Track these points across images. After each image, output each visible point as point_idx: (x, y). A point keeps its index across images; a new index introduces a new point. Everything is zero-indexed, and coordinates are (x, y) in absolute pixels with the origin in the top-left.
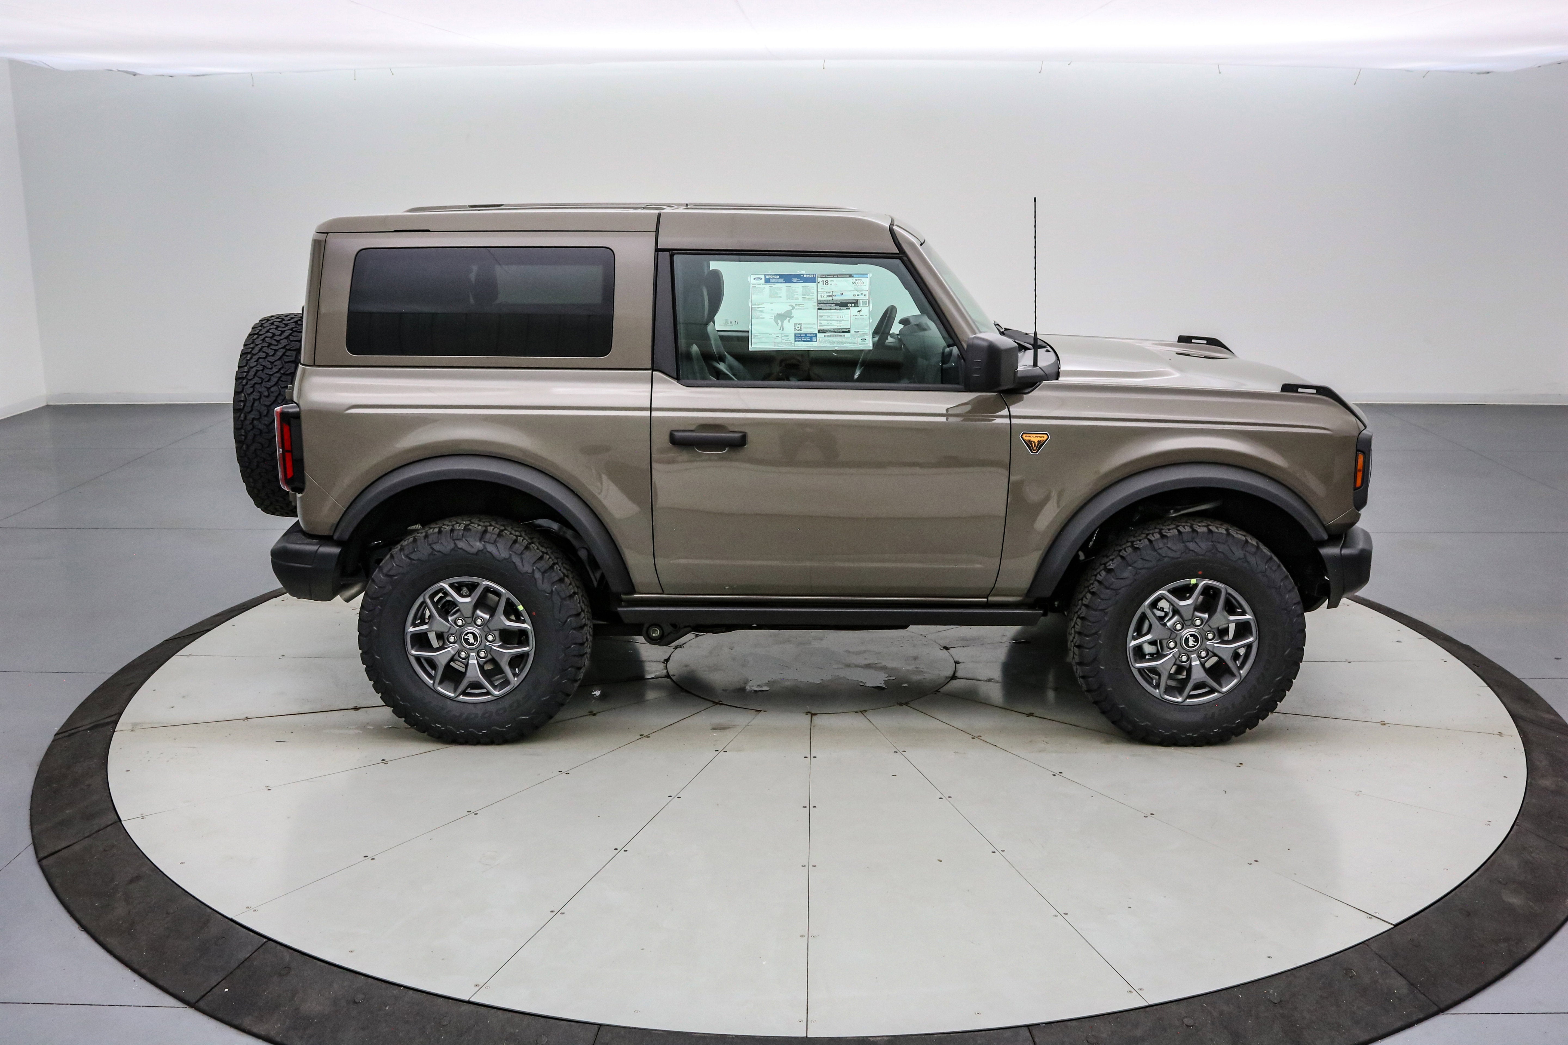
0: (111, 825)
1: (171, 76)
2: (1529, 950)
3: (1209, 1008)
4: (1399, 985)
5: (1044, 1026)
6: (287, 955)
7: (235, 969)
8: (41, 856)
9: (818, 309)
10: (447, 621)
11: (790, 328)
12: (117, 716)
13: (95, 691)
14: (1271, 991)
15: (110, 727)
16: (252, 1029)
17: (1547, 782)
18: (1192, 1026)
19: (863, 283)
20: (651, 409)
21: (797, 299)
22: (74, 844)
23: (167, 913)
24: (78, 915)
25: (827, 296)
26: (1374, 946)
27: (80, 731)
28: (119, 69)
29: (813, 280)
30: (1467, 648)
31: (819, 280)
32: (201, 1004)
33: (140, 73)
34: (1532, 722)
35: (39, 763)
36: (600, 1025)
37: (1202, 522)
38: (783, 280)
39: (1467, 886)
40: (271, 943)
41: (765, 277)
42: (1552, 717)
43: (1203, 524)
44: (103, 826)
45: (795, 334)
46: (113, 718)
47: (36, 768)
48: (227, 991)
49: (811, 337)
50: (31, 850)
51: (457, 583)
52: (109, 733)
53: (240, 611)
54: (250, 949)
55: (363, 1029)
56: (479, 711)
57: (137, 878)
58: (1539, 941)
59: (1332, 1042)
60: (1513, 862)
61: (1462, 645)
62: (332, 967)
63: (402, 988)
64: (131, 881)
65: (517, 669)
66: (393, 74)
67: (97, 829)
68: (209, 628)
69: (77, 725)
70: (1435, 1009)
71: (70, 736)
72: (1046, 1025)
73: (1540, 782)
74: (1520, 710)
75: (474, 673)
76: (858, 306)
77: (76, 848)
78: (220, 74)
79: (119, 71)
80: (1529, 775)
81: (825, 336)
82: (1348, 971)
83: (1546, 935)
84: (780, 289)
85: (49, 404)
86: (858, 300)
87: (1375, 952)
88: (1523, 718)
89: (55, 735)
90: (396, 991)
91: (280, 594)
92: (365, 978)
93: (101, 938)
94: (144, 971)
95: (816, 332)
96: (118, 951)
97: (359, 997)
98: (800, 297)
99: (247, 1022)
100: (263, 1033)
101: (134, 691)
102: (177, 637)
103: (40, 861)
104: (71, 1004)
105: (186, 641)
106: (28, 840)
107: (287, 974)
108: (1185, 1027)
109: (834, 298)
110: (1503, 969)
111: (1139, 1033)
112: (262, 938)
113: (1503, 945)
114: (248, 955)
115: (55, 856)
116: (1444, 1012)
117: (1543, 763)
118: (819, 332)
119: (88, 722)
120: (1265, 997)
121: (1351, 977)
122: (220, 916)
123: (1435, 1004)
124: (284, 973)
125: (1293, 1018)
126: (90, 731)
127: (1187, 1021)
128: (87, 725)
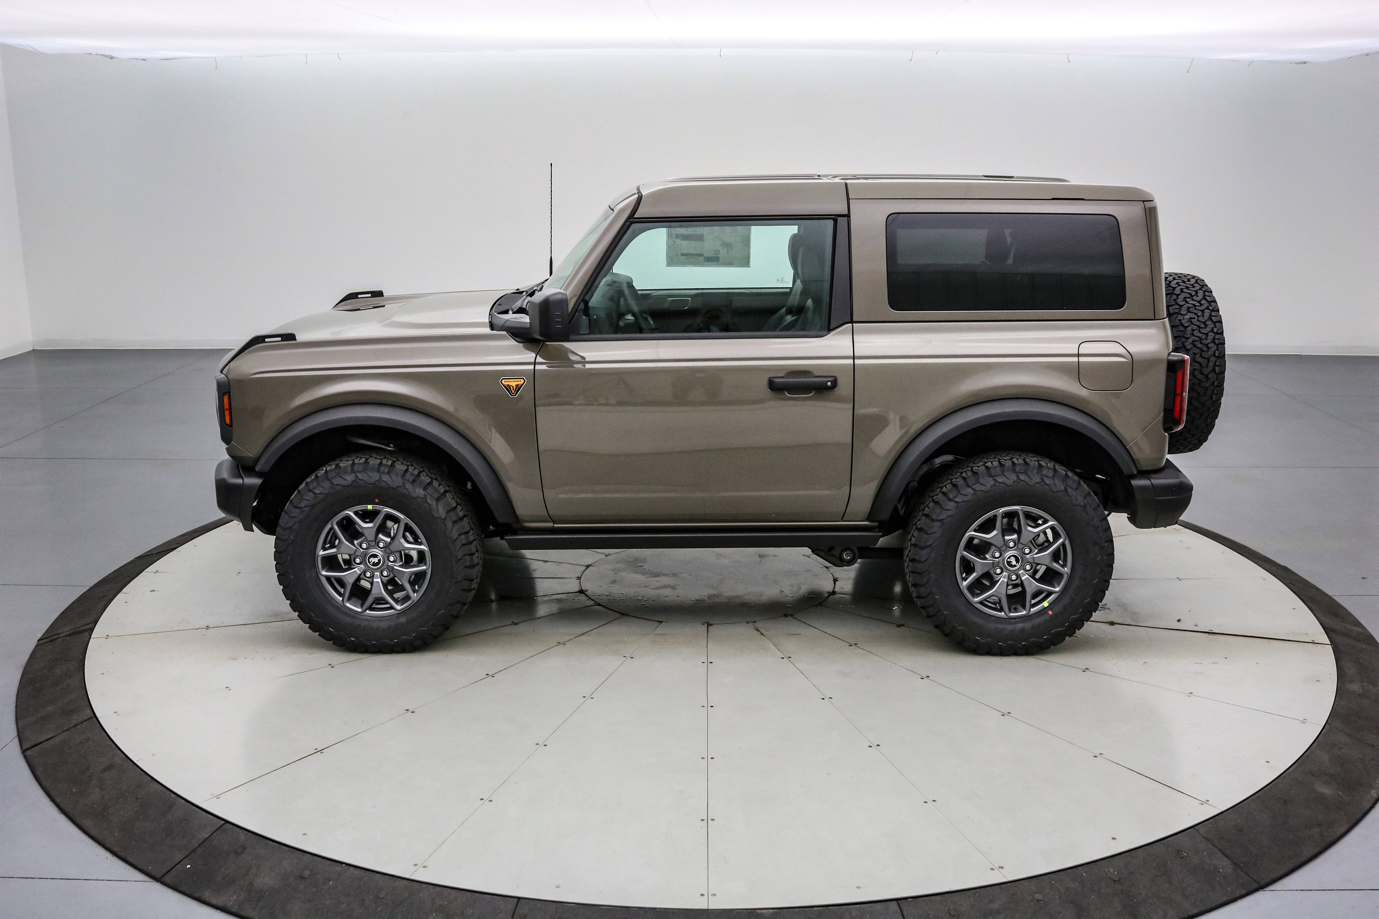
0: (87, 720)
1: (144, 60)
2: (1338, 834)
3: (1056, 885)
4: (1224, 865)
5: (912, 901)
6: (242, 837)
7: (197, 848)
8: (25, 747)
12: (93, 624)
13: (74, 602)
14: (1112, 870)
15: (87, 633)
16: (211, 901)
17: (1355, 687)
18: (1042, 901)
22: (55, 736)
23: (137, 799)
24: (58, 800)
26: (1202, 829)
27: (59, 637)
30: (1285, 569)
32: (167, 879)
33: (117, 57)
34: (1342, 633)
35: (24, 665)
36: (519, 898)
39: (1284, 777)
40: (228, 824)
42: (1359, 629)
44: (80, 721)
46: (88, 627)
47: (21, 670)
48: (189, 868)
50: (16, 742)
52: (86, 639)
53: (203, 532)
54: (210, 830)
55: (310, 901)
57: (110, 767)
58: (1347, 826)
59: (1165, 916)
60: (1324, 757)
61: (1280, 565)
62: (282, 846)
63: (344, 865)
64: (104, 771)
66: (340, 59)
67: (74, 724)
68: (175, 547)
69: (60, 631)
70: (1256, 885)
71: (50, 641)
72: (914, 900)
73: (1348, 687)
74: (1332, 624)
77: (58, 739)
78: (187, 58)
79: (97, 54)
80: (1339, 681)
82: (1179, 852)
83: (1352, 822)
85: (35, 349)
87: (1203, 836)
88: (1334, 631)
89: (38, 641)
90: (338, 868)
92: (311, 856)
93: (78, 821)
94: (115, 849)
96: (93, 833)
97: (306, 873)
99: (207, 895)
100: (221, 905)
101: (109, 601)
102: (147, 554)
103: (24, 752)
104: (50, 879)
105: (155, 558)
106: (14, 732)
107: (242, 853)
108: (1035, 901)
110: (1316, 851)
111: (995, 906)
112: (220, 821)
113: (1317, 830)
114: (208, 836)
115: (38, 747)
116: (1263, 889)
117: (1351, 670)
119: (66, 630)
120: (1106, 875)
121: (1182, 858)
122: (183, 801)
123: (1255, 881)
124: (239, 851)
125: (1131, 894)
126: (69, 637)
127: (1038, 896)
128: (66, 632)
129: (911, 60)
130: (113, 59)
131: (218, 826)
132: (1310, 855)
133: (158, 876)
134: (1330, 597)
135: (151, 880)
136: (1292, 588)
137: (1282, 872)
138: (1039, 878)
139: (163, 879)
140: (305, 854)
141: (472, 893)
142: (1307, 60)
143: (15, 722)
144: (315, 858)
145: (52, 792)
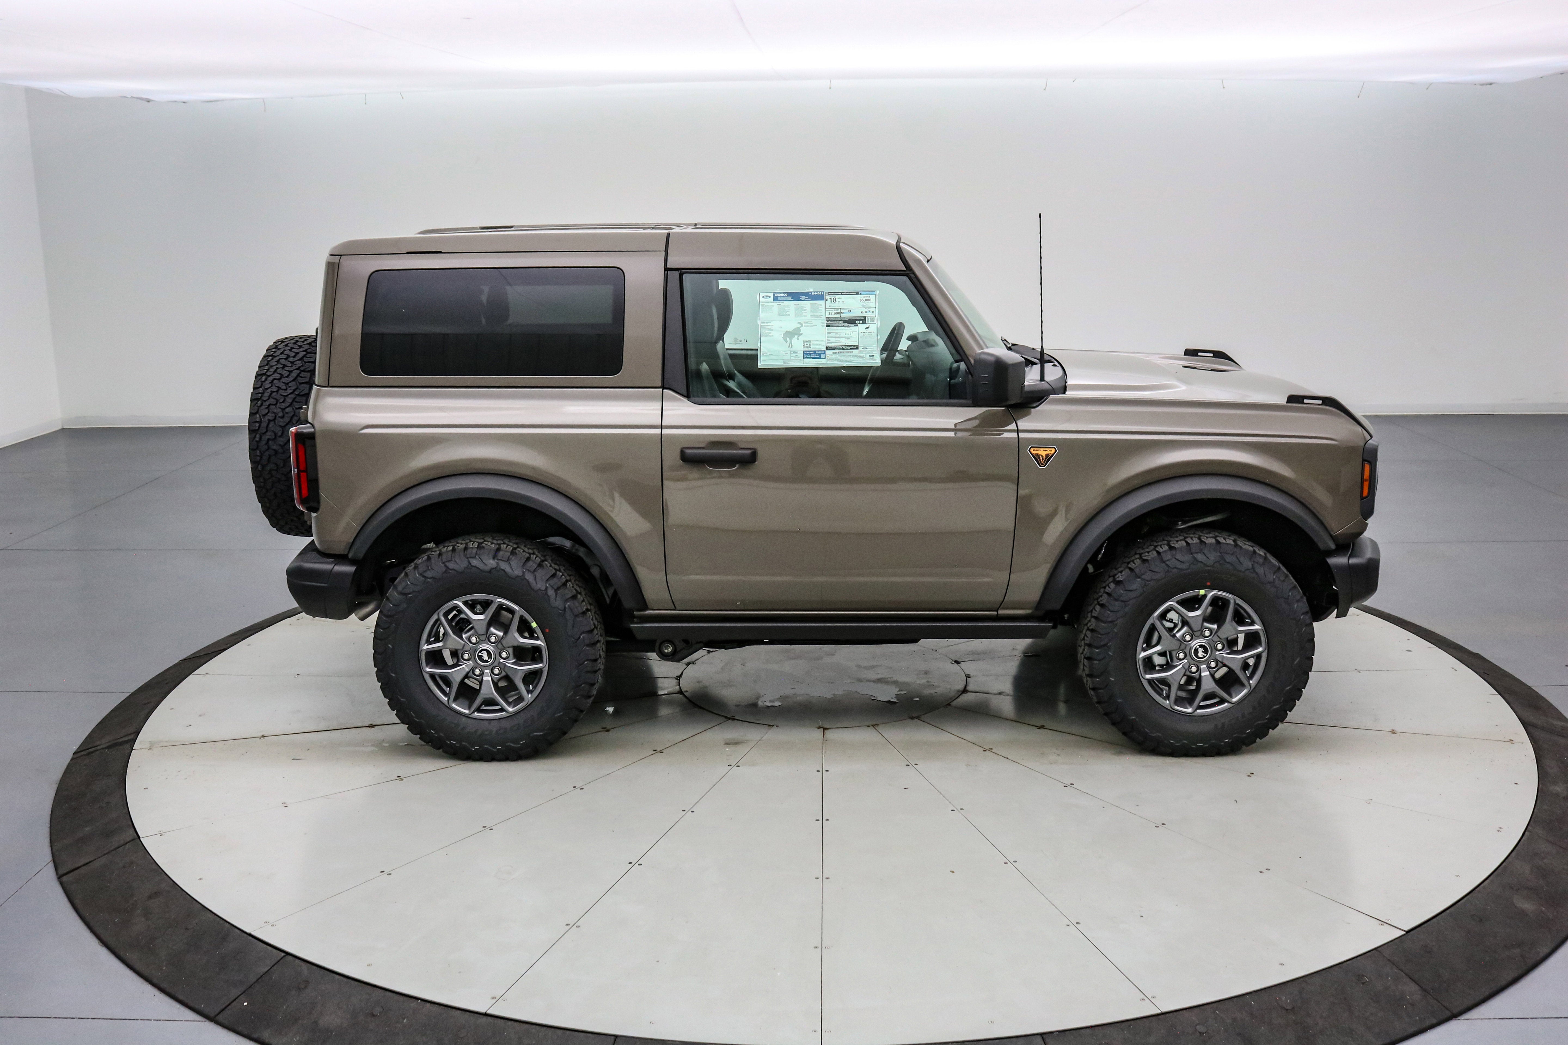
0: (130, 841)
1: (184, 102)
2: (1542, 955)
3: (1222, 1015)
4: (1411, 990)
5: (1058, 1035)
6: (305, 969)
7: (254, 983)
8: (60, 872)
9: (826, 326)
10: (461, 638)
11: (798, 345)
12: (134, 734)
13: (116, 710)
14: (1284, 998)
15: (128, 746)
17: (1558, 789)
18: (1205, 1033)
19: (870, 300)
20: (662, 427)
21: (806, 316)
22: (94, 860)
23: (187, 929)
24: (99, 931)
25: (835, 313)
26: (1386, 952)
27: (97, 750)
28: (134, 96)
29: (821, 297)
30: (1478, 656)
31: (827, 297)
32: (220, 1018)
33: (155, 99)
34: (1543, 729)
35: (58, 781)
36: (616, 1037)
37: (1210, 533)
38: (792, 298)
39: (1479, 892)
40: (290, 957)
41: (774, 295)
43: (1211, 535)
44: (122, 842)
45: (804, 351)
46: (130, 737)
47: (55, 787)
48: (246, 1005)
49: (820, 354)
50: (51, 866)
51: (470, 600)
52: (127, 752)
54: (269, 963)
56: (494, 727)
57: (157, 894)
60: (1525, 868)
61: (1472, 653)
62: (350, 980)
63: (419, 1001)
64: (150, 898)
65: (531, 686)
66: (403, 98)
67: (115, 846)
68: (225, 648)
69: (98, 743)
70: (1448, 1014)
71: (87, 754)
72: (1060, 1033)
73: (1551, 790)
74: (1531, 718)
75: (488, 690)
76: (866, 323)
77: (97, 864)
78: (232, 100)
79: (132, 97)
80: (1540, 782)
81: (833, 353)
82: (1360, 977)
84: (788, 306)
85: (64, 428)
86: (865, 317)
87: (1387, 958)
88: (1535, 726)
89: (74, 754)
90: (414, 1004)
91: (295, 613)
92: (383, 991)
93: (122, 954)
94: (164, 985)
95: (825, 349)
96: (139, 967)
97: (377, 1011)
98: (809, 315)
101: (152, 709)
102: (193, 656)
103: (59, 878)
104: (92, 1019)
105: (202, 661)
106: (48, 856)
107: (306, 987)
108: (1198, 1034)
109: (842, 315)
110: (1516, 974)
112: (280, 952)
113: (1517, 951)
114: (266, 969)
115: (75, 872)
116: (1457, 1017)
117: (1553, 768)
118: (827, 349)
119: (104, 742)
120: (1278, 1004)
121: (1363, 983)
122: (238, 931)
124: (302, 986)
125: (1306, 1024)
126: (108, 749)
127: (1201, 1028)
128: (105, 744)
129: (1045, 90)
130: (151, 103)
131: (279, 958)
132: (1510, 978)
133: (212, 1015)
134: (1529, 688)
135: (203, 1019)
136: (1486, 678)
137: (1477, 999)
138: (1201, 1007)
139: (217, 1018)
140: (375, 988)
141: (564, 1031)
142: (1491, 81)
143: (49, 845)
144: (388, 993)
145: (92, 923)
